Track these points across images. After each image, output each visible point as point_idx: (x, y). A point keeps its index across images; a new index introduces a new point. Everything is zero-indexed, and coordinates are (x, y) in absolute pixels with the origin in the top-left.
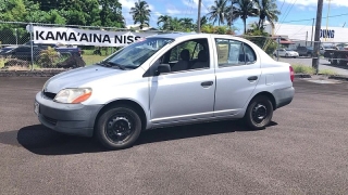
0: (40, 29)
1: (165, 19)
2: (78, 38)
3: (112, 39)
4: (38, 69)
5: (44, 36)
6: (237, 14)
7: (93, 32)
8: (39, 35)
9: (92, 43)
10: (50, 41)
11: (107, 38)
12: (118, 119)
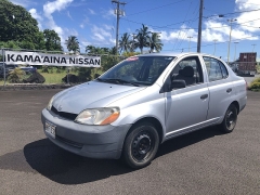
0: (11, 53)
1: (90, 48)
2: (42, 60)
3: (68, 61)
4: (8, 84)
5: (15, 58)
6: (136, 45)
7: (53, 55)
8: (10, 58)
9: (53, 64)
10: (19, 63)
11: (64, 60)
12: (142, 137)
